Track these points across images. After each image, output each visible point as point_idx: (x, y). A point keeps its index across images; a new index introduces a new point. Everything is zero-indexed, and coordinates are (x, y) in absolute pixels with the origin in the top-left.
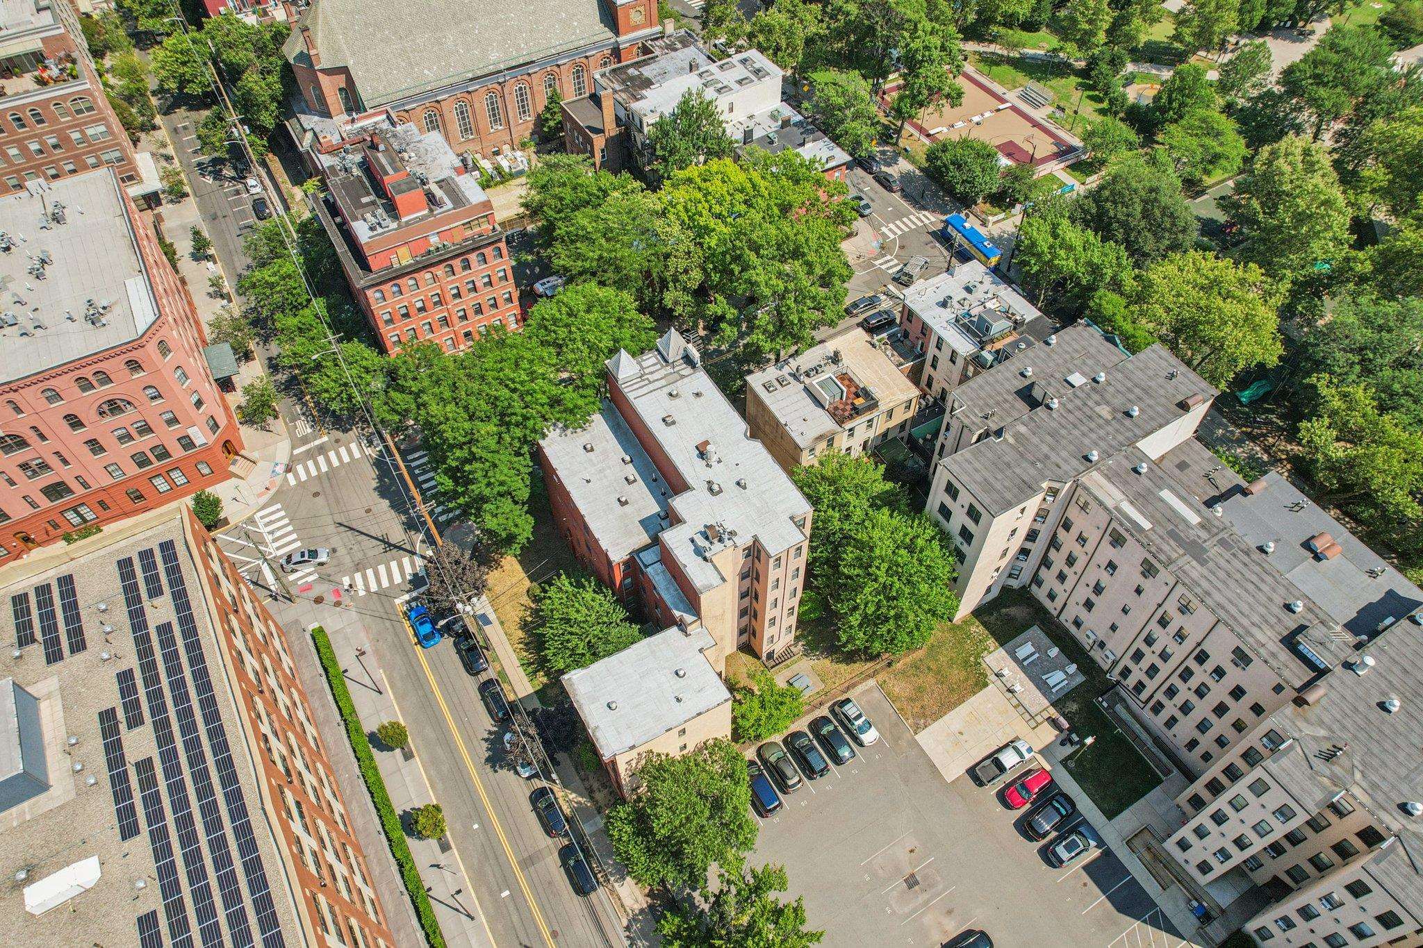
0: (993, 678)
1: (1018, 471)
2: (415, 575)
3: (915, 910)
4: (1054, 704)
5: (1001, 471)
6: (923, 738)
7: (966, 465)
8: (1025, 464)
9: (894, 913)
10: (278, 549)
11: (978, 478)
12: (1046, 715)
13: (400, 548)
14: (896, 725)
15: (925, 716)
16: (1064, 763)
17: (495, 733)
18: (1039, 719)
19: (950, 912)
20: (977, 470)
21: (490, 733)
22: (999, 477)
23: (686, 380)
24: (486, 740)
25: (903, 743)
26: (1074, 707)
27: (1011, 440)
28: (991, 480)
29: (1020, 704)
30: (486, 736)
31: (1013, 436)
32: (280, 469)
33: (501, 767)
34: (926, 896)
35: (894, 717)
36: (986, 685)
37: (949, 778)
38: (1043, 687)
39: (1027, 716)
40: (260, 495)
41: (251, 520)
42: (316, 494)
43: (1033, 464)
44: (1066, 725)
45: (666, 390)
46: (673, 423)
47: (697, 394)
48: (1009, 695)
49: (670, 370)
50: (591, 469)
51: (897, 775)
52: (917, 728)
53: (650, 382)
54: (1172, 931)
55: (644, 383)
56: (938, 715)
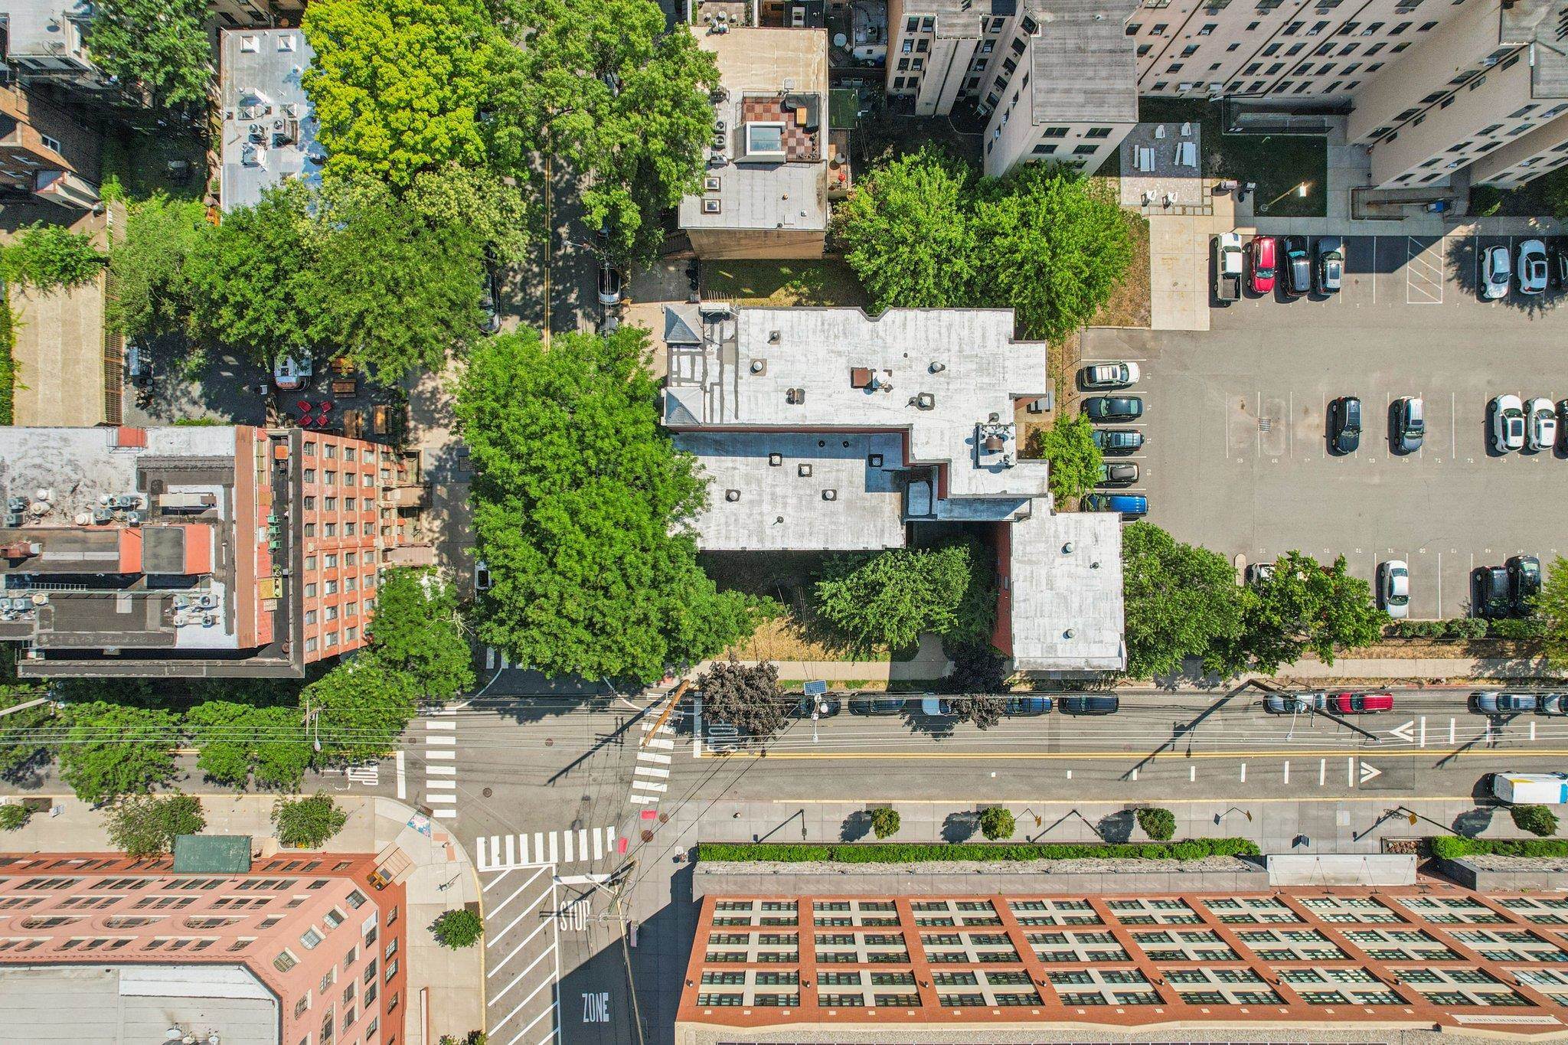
0: (1144, 211)
1: (1094, 46)
2: (675, 723)
3: (1288, 438)
4: (1204, 176)
6: (1158, 322)
7: (1055, 97)
9: (1279, 458)
10: (547, 858)
11: (1080, 98)
12: (1208, 192)
13: (625, 727)
14: (1131, 338)
15: (1139, 305)
16: (1258, 213)
17: (911, 719)
18: (1207, 201)
19: (1306, 411)
20: (1068, 91)
21: (908, 722)
22: (1090, 74)
23: (742, 339)
24: (914, 730)
25: (1151, 344)
26: (1217, 158)
28: (1090, 86)
29: (1184, 207)
32: (421, 822)
33: (951, 727)
34: (1283, 422)
35: (1123, 334)
36: (1147, 223)
37: (1205, 326)
38: (1183, 172)
39: (1198, 210)
40: (451, 856)
41: (485, 878)
42: (487, 792)
43: (1095, 20)
44: (1232, 183)
45: (745, 372)
46: (802, 392)
47: (774, 338)
48: (1169, 210)
49: (715, 347)
50: (766, 507)
51: (1175, 372)
52: (1146, 321)
53: (721, 384)
54: (1430, 241)
55: (717, 389)
56: (1146, 292)
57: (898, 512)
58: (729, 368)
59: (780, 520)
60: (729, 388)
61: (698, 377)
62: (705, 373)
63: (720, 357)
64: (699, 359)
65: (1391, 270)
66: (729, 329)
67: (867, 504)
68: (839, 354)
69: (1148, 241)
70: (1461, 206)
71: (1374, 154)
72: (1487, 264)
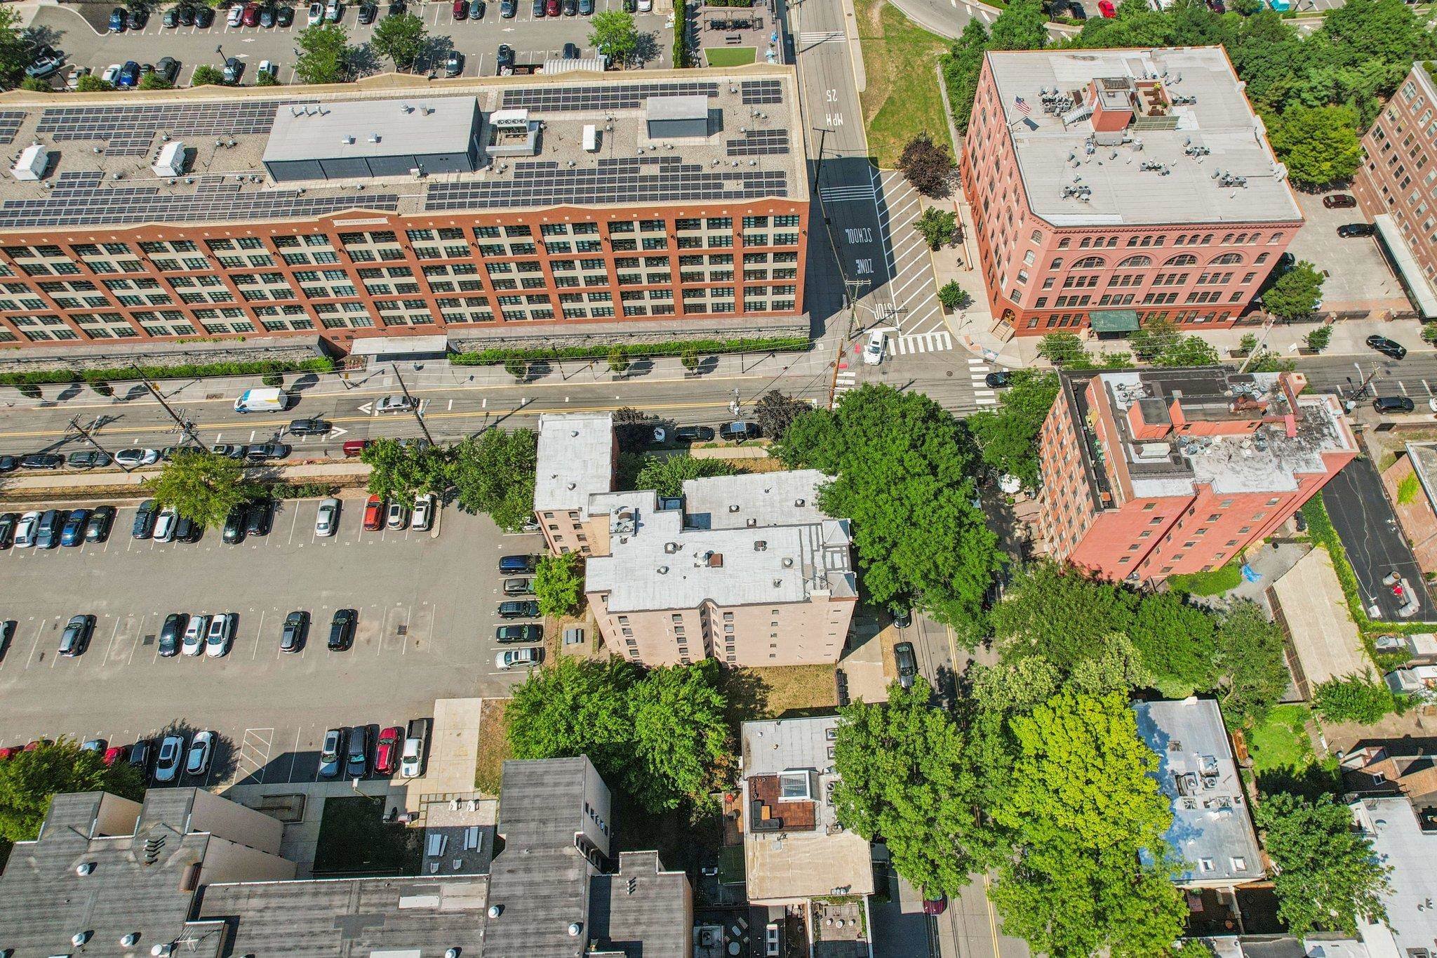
0: (477, 796)
1: (533, 825)
3: (387, 619)
4: (424, 829)
5: (541, 809)
6: (476, 703)
7: (567, 778)
8: (534, 839)
9: (395, 605)
10: (905, 340)
11: (548, 779)
12: (422, 815)
14: (499, 690)
15: (489, 716)
16: (383, 798)
18: (424, 807)
19: (368, 641)
20: (556, 785)
22: (537, 801)
23: (800, 582)
25: (484, 685)
26: (410, 845)
27: (568, 851)
28: (539, 790)
29: (444, 799)
31: (570, 857)
32: (990, 356)
34: (388, 632)
36: (477, 785)
37: (439, 702)
38: (441, 831)
39: (432, 799)
40: (967, 338)
41: (943, 328)
42: (950, 374)
43: (530, 848)
45: (797, 560)
46: (756, 549)
47: (777, 584)
48: (457, 797)
49: (818, 574)
50: (777, 498)
51: (467, 666)
52: (486, 704)
53: (813, 551)
54: (247, 781)
55: (815, 548)
56: (483, 725)
58: (808, 561)
59: (767, 491)
60: (807, 549)
61: (828, 555)
62: (824, 557)
63: (814, 568)
65: (286, 754)
67: (708, 506)
68: (731, 576)
69: (478, 770)
72: (206, 757)
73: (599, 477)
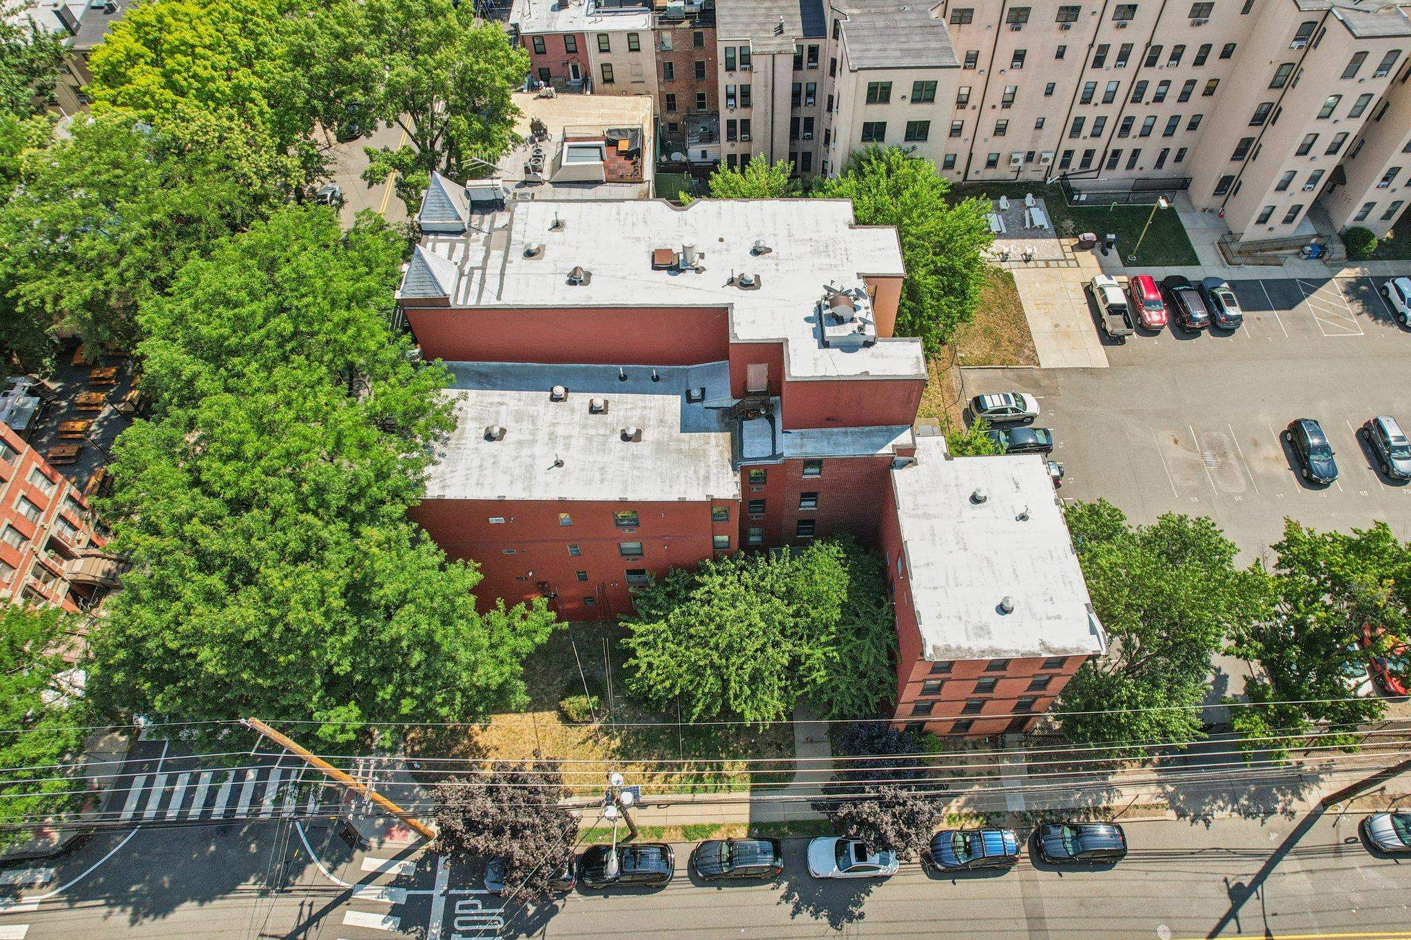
0: (1004, 266)
1: (903, 24)
3: (1245, 474)
4: (1059, 236)
6: (1048, 361)
7: (870, 54)
9: (1243, 495)
12: (1068, 249)
14: (1019, 376)
15: (1022, 346)
16: (1127, 264)
18: (1070, 256)
19: (1256, 443)
20: (882, 50)
21: (787, 898)
23: (517, 228)
24: (797, 911)
25: (1044, 382)
26: (1070, 222)
29: (1047, 262)
30: (790, 907)
33: (858, 903)
34: (1232, 455)
35: (1009, 374)
36: (1010, 276)
37: (1105, 364)
38: (1036, 232)
39: (1063, 264)
44: (1090, 236)
45: (516, 256)
46: (588, 275)
47: (557, 225)
48: (1031, 264)
49: (482, 236)
50: (539, 449)
51: (1082, 408)
52: (1033, 359)
53: (483, 268)
54: (1321, 282)
55: (477, 275)
56: (1026, 334)
57: (728, 455)
58: (496, 256)
59: (559, 464)
60: (493, 271)
61: (456, 261)
62: (466, 258)
63: (487, 244)
64: (460, 247)
65: (1290, 308)
66: (501, 219)
67: (684, 447)
68: (638, 239)
69: (1015, 289)
70: (1339, 250)
71: (1228, 215)
72: (1393, 295)
73: (926, 516)
